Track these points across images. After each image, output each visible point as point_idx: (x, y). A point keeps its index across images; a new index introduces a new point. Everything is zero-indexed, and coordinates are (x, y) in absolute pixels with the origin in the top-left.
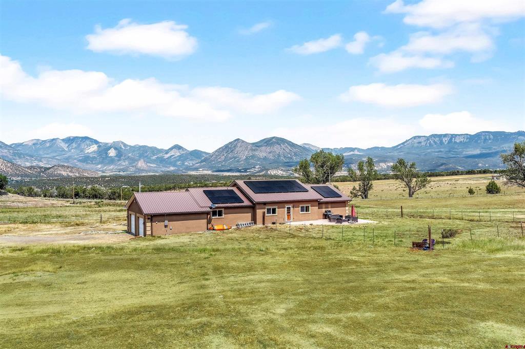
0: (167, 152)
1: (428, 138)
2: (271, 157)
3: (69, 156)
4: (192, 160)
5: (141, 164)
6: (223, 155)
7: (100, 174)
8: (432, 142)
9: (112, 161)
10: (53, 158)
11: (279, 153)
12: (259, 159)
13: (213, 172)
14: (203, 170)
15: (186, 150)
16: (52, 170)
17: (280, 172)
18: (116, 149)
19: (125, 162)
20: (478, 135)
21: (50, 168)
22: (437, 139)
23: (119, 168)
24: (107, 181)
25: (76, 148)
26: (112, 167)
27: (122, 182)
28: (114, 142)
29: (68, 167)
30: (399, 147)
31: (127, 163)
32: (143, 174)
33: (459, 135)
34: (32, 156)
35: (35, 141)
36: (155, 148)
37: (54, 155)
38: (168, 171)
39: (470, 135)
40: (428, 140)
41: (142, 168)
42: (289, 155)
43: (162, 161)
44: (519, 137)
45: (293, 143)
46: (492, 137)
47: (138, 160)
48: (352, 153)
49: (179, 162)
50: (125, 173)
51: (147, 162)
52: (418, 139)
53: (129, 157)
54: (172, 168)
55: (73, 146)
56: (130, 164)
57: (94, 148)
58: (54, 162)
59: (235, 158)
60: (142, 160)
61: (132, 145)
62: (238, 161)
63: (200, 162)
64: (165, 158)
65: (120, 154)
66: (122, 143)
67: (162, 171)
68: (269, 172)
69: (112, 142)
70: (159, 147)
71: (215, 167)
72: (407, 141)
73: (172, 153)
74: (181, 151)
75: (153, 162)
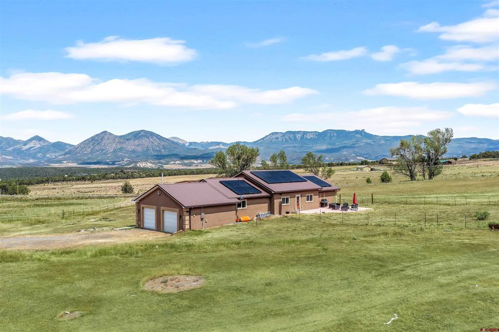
0: (25, 143)
1: (284, 134)
2: (139, 149)
4: (55, 152)
6: (89, 147)
8: (287, 138)
11: (148, 146)
12: (127, 152)
13: (78, 164)
14: (68, 163)
15: (48, 141)
17: (149, 164)
20: (325, 133)
22: (291, 136)
30: (259, 142)
33: (310, 132)
36: (12, 139)
38: (28, 164)
39: (318, 132)
40: (284, 136)
42: (158, 148)
43: (19, 153)
44: (356, 135)
45: (161, 137)
46: (335, 134)
48: (217, 147)
49: (40, 154)
51: (2, 154)
52: (276, 135)
54: (31, 161)
59: (102, 150)
62: (105, 154)
63: (64, 155)
64: (24, 149)
67: (20, 164)
68: (138, 165)
70: (16, 138)
71: (80, 159)
72: (266, 136)
73: (31, 145)
74: (41, 142)
75: (9, 154)
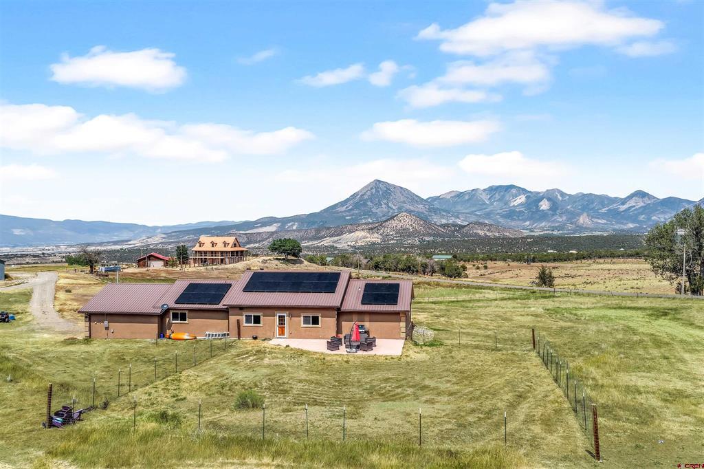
0: (624, 201)
3: (491, 211)
4: (663, 213)
5: (584, 220)
7: (526, 233)
9: (544, 216)
10: (472, 213)
15: (655, 198)
16: (466, 228)
18: (549, 199)
19: (561, 217)
21: (465, 226)
23: (553, 225)
24: (529, 244)
25: (499, 200)
26: (543, 224)
27: (548, 245)
28: (547, 190)
29: (486, 225)
31: (564, 218)
32: (586, 234)
34: (448, 212)
35: (453, 195)
37: (474, 209)
38: (623, 230)
41: (584, 226)
43: (615, 214)
47: (579, 215)
49: (643, 216)
50: (561, 232)
51: (592, 217)
53: (567, 210)
54: (631, 225)
55: (495, 198)
56: (568, 219)
57: (522, 199)
58: (473, 219)
60: (585, 214)
61: (573, 193)
64: (621, 210)
65: (555, 207)
66: (559, 191)
67: (614, 230)
69: (545, 190)
70: (612, 195)
73: (631, 203)
74: (646, 199)
75: (602, 216)
